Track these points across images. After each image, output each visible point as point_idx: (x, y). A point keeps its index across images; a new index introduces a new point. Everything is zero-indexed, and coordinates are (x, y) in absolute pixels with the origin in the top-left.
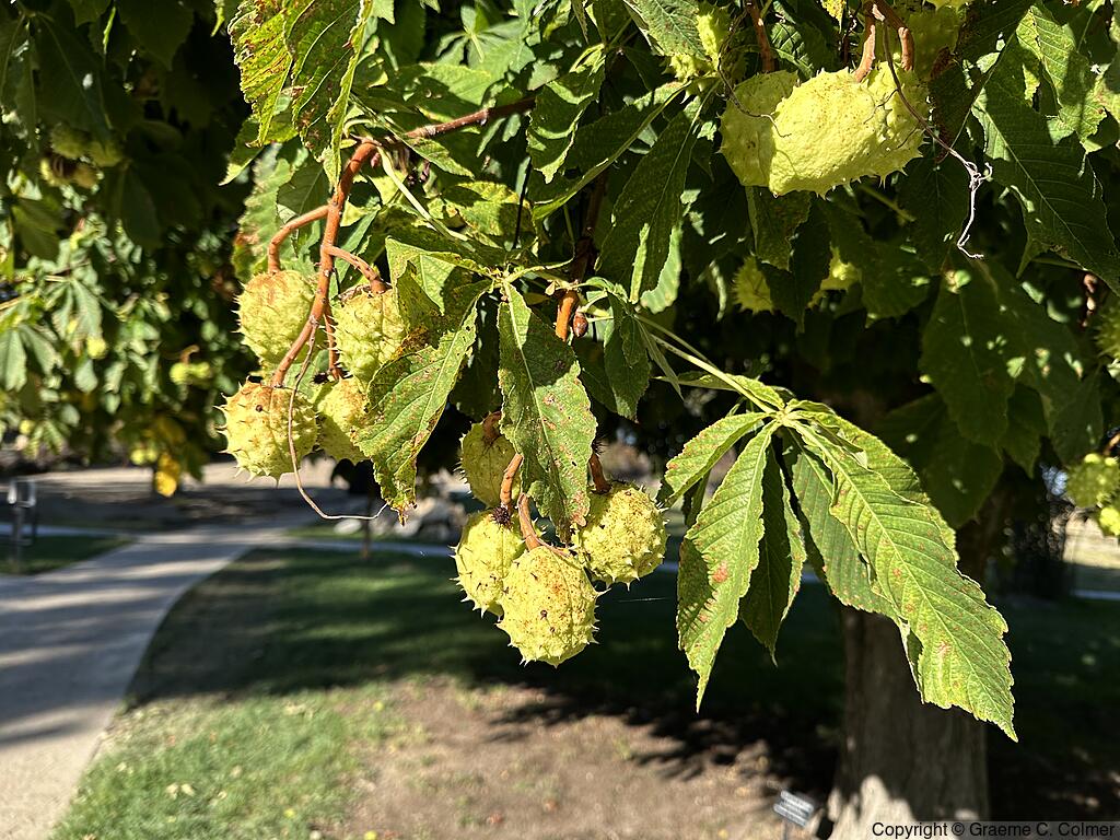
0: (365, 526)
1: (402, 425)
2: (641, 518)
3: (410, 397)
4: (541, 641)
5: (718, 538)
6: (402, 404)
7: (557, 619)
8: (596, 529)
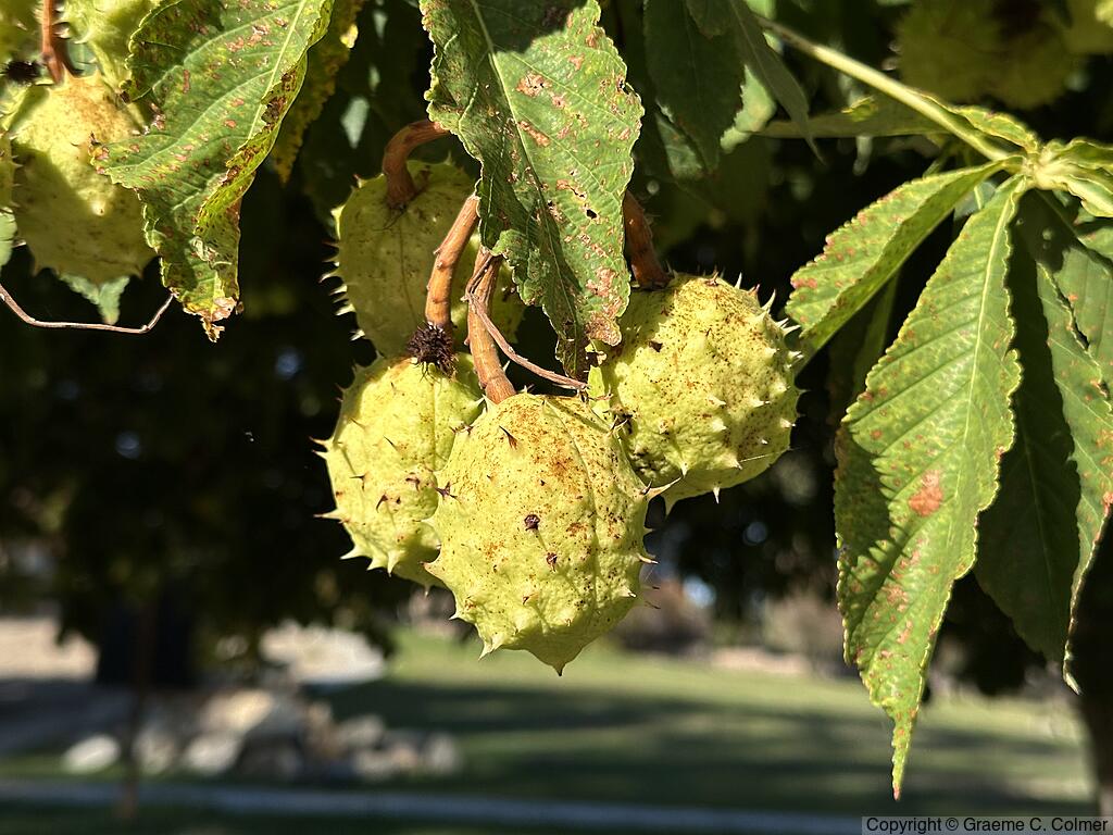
0: (127, 756)
1: (205, 136)
2: (742, 330)
3: (220, 82)
4: (527, 588)
5: (915, 423)
6: (205, 93)
7: (561, 533)
8: (643, 354)
